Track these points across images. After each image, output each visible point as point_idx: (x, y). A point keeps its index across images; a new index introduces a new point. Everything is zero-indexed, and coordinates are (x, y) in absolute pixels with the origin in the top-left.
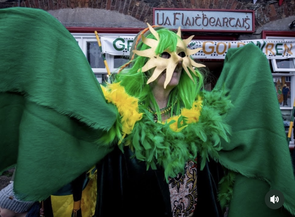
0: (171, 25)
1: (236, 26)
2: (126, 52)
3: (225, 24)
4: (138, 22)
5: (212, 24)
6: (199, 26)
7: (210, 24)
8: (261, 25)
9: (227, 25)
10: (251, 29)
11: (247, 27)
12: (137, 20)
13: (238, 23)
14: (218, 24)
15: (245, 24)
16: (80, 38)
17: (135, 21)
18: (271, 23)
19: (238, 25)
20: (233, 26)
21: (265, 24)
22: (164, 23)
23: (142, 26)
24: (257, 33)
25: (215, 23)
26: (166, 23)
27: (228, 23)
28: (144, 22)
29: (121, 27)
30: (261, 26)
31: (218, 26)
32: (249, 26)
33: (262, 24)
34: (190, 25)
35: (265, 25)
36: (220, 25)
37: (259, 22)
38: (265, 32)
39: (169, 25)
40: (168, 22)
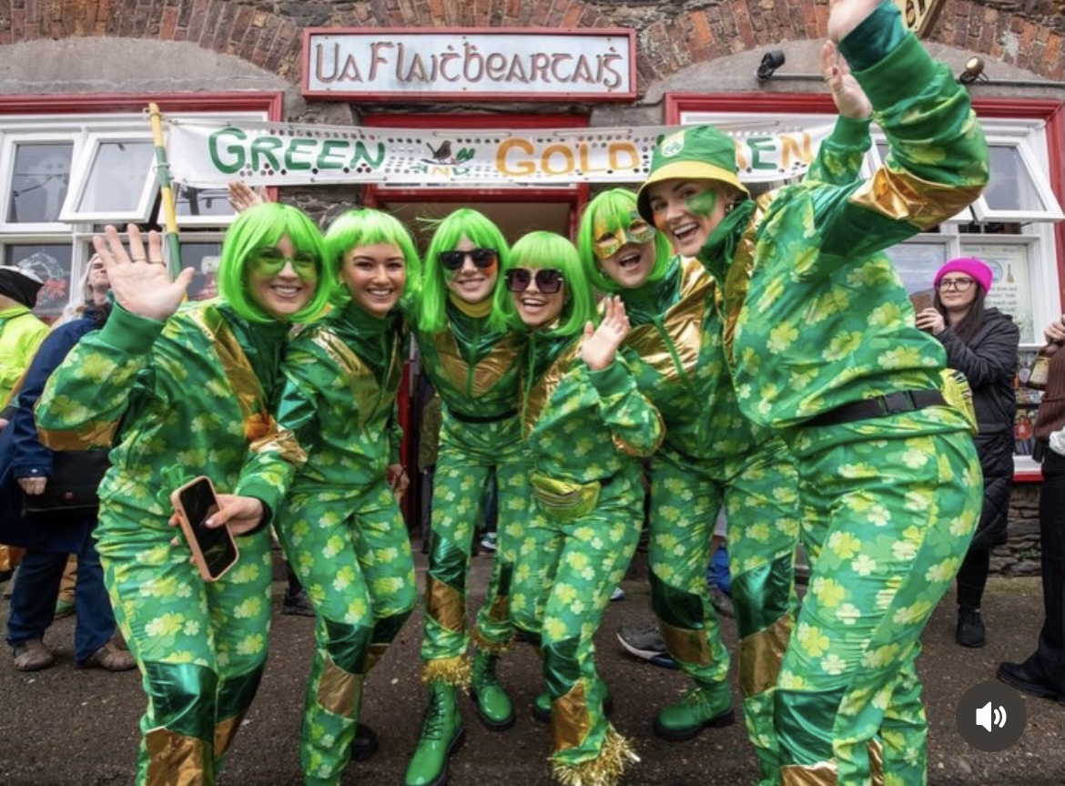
0: (360, 80)
1: (574, 79)
2: (250, 174)
3: (539, 73)
4: (257, 74)
5: (496, 75)
6: (453, 80)
7: (489, 75)
8: (662, 76)
9: (544, 77)
10: (623, 89)
11: (613, 80)
12: (254, 67)
13: (583, 71)
14: (515, 75)
15: (606, 74)
16: (79, 130)
17: (248, 71)
18: (697, 70)
19: (582, 76)
20: (564, 80)
21: (676, 71)
22: (340, 73)
23: (271, 86)
24: (645, 101)
25: (506, 71)
26: (344, 74)
27: (549, 71)
28: (278, 73)
29: (201, 90)
30: (661, 79)
31: (514, 79)
32: (619, 77)
33: (664, 73)
34: (423, 78)
35: (674, 77)
36: (520, 75)
37: (654, 68)
38: (674, 98)
39: (354, 79)
40: (351, 72)
